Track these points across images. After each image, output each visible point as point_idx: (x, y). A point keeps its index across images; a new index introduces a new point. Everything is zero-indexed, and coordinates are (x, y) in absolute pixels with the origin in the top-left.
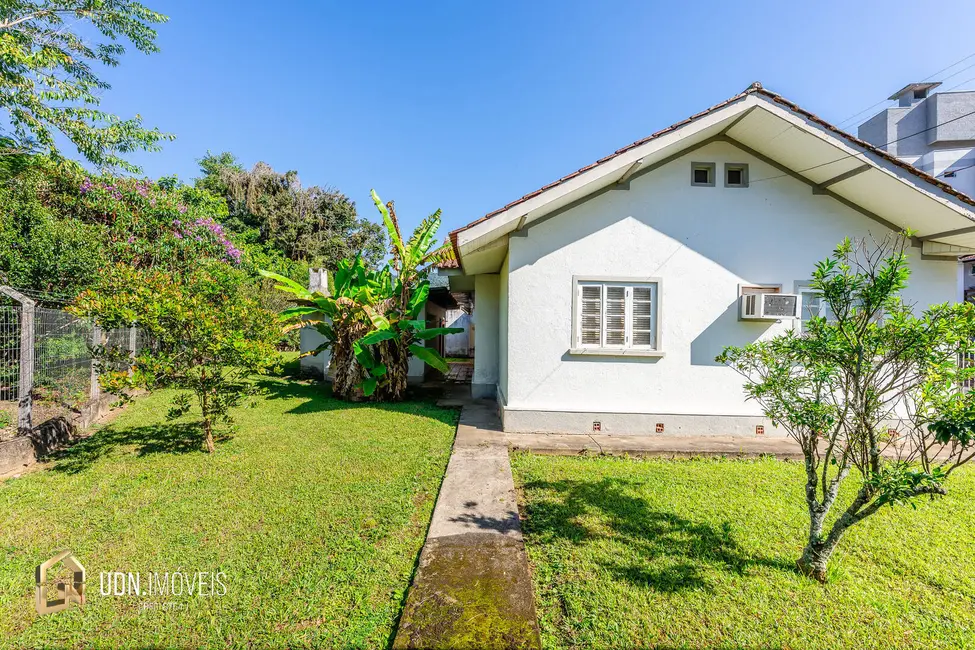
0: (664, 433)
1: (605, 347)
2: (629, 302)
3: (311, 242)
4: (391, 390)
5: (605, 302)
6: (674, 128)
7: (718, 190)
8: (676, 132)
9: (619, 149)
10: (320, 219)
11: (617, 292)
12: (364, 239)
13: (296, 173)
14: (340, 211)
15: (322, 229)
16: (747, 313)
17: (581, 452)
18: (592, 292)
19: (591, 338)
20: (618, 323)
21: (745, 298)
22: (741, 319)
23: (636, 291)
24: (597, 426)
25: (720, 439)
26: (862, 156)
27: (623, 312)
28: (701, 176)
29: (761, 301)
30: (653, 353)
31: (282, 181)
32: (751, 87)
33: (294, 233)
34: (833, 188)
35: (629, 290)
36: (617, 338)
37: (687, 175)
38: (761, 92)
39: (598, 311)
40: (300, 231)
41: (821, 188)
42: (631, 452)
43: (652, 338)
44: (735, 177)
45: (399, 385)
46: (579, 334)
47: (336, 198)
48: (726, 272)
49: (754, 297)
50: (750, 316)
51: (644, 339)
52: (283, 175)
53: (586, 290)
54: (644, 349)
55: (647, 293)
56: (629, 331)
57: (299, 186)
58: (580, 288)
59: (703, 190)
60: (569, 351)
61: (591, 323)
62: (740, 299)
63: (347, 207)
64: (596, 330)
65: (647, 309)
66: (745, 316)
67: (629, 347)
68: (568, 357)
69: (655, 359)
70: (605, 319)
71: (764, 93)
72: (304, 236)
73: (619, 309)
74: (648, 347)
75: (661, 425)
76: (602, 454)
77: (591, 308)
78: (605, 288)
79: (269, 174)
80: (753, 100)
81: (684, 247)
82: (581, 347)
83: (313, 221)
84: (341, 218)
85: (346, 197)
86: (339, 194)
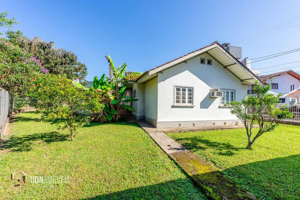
0: (195, 126)
1: (181, 104)
2: (187, 92)
3: (61, 68)
4: (114, 118)
5: (181, 92)
6: (201, 49)
7: (206, 66)
8: (201, 50)
9: (189, 53)
10: (64, 60)
11: (184, 90)
12: (80, 69)
13: (53, 43)
14: (71, 58)
15: (65, 64)
16: (212, 96)
17: (180, 132)
18: (178, 90)
19: (178, 102)
20: (184, 98)
21: (211, 92)
22: (211, 97)
23: (188, 89)
24: (180, 125)
25: (206, 126)
26: (235, 61)
27: (185, 95)
28: (202, 61)
29: (216, 93)
30: (192, 106)
31: (48, 45)
32: (216, 42)
33: (53, 64)
34: (227, 67)
35: (187, 89)
36: (184, 102)
37: (200, 61)
38: (218, 43)
39: (180, 94)
40: (56, 64)
41: (225, 67)
42: (191, 131)
43: (192, 102)
44: (209, 62)
45: (118, 117)
46: (175, 101)
47: (70, 54)
48: (207, 85)
49: (214, 92)
50: (213, 96)
51: (190, 102)
52: (48, 43)
53: (177, 89)
54: (190, 105)
55: (191, 90)
56: (187, 100)
57: (54, 47)
58: (176, 88)
59: (203, 65)
60: (173, 105)
61: (178, 98)
62: (210, 92)
63: (74, 57)
64: (179, 100)
65: (190, 94)
66: (211, 96)
67: (187, 104)
68: (173, 107)
69: (192, 107)
70: (181, 96)
71: (218, 44)
72: (57, 66)
73: (184, 94)
74: (191, 104)
75: (194, 124)
76: (185, 132)
77: (178, 94)
78: (181, 88)
79: (42, 41)
80: (216, 45)
81: (199, 79)
82: (176, 104)
83: (61, 61)
84: (72, 61)
85: (74, 53)
86: (71, 52)
